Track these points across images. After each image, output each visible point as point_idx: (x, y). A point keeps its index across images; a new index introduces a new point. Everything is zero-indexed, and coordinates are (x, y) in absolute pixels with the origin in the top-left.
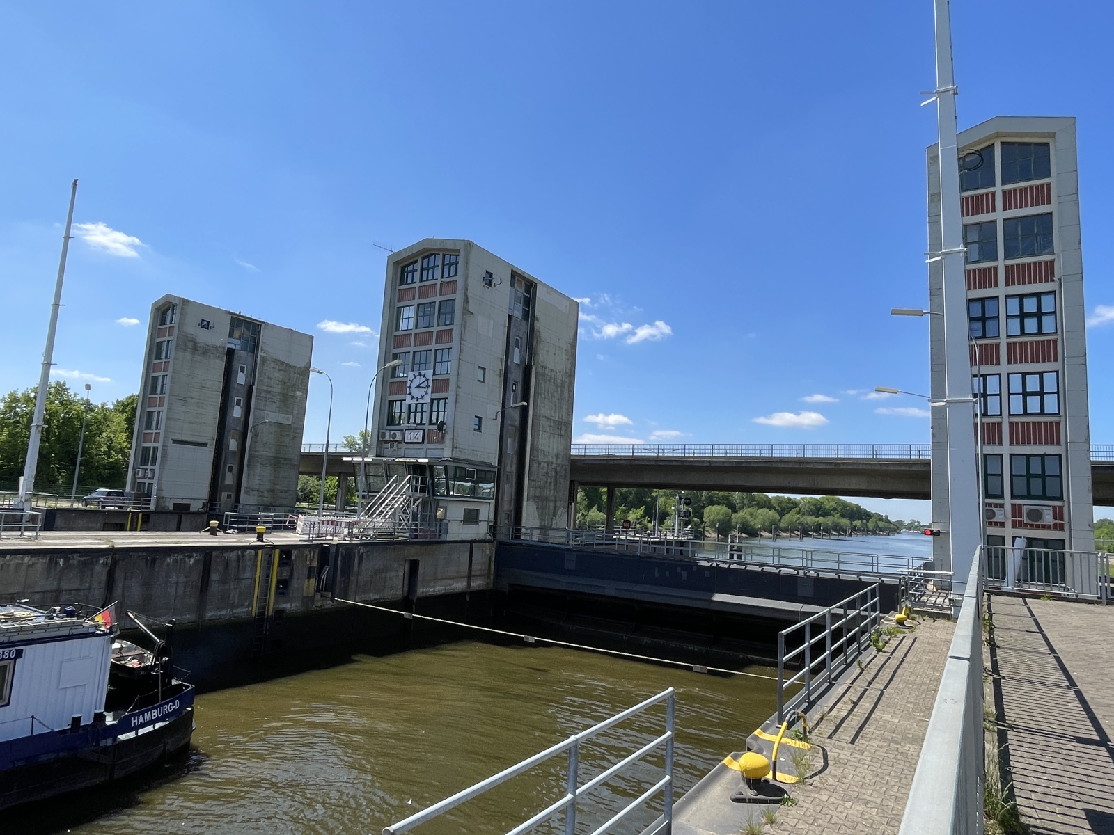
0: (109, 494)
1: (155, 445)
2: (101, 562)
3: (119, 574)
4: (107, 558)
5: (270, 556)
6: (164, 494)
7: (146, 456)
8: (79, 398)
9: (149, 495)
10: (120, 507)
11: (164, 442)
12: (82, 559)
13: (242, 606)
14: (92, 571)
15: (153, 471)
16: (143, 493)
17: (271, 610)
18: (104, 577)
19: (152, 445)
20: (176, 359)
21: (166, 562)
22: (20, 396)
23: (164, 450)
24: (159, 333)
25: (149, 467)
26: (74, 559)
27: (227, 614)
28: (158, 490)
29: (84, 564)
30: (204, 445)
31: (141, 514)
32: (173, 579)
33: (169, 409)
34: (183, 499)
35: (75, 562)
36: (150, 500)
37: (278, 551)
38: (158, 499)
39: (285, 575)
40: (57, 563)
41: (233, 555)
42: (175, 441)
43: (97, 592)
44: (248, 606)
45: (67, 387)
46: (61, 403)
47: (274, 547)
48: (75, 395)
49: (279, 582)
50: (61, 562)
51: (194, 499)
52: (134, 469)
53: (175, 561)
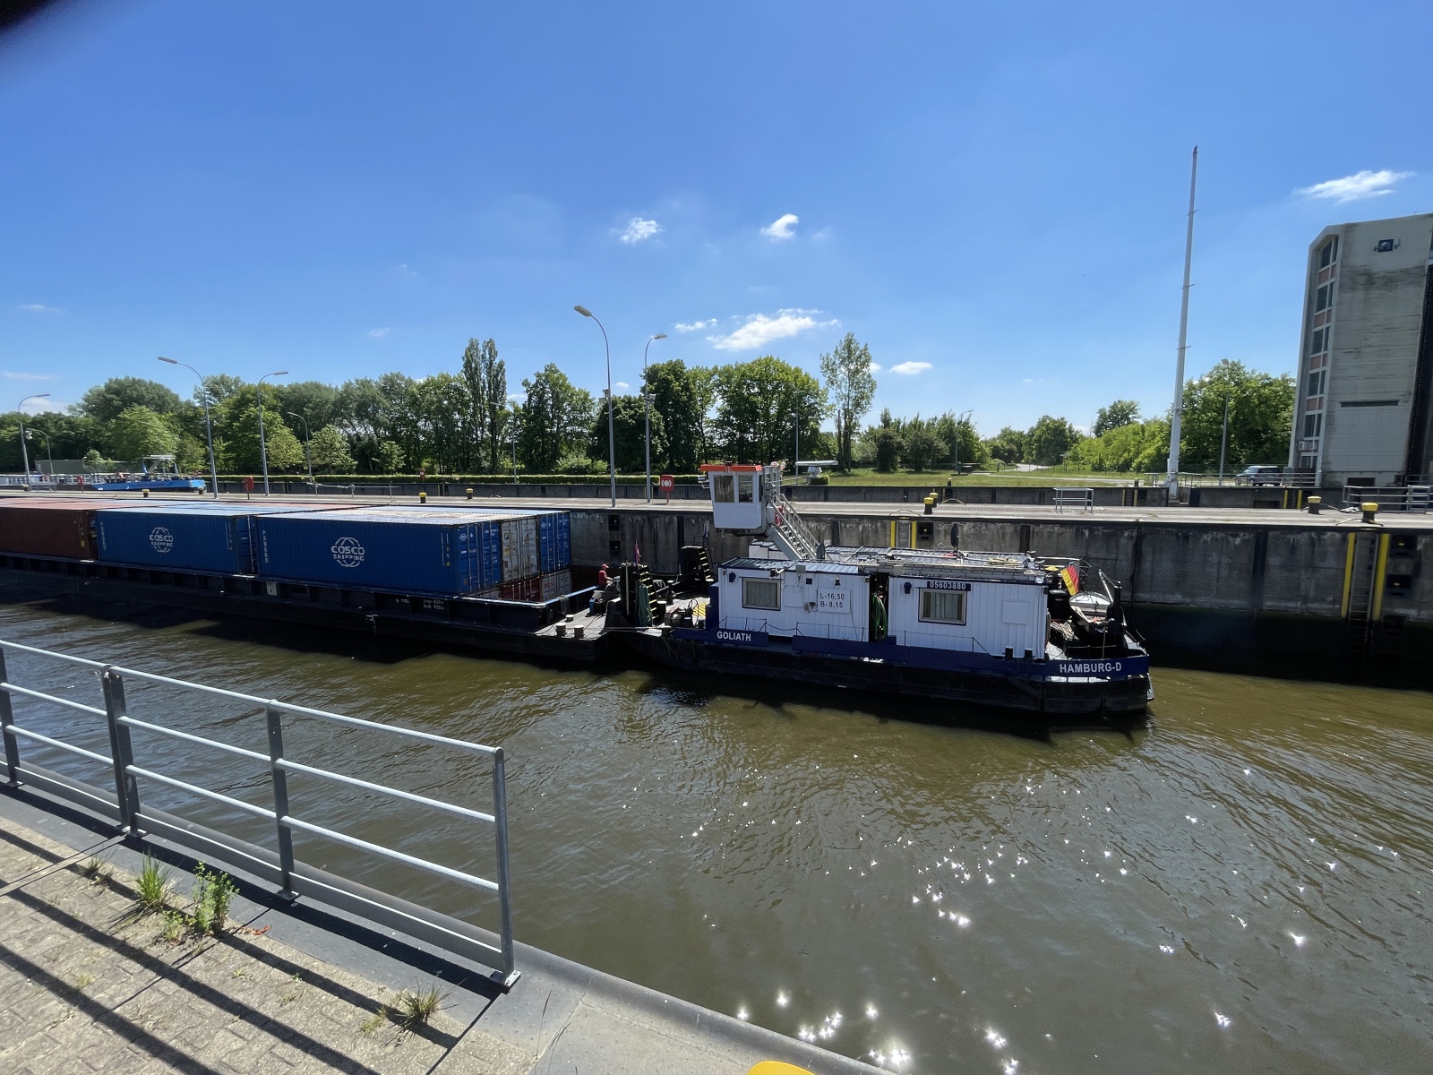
0: (1260, 471)
1: (1319, 412)
2: (1126, 534)
3: (1146, 548)
4: (1132, 532)
5: (1373, 542)
6: (1333, 468)
7: (1310, 426)
8: (1257, 374)
9: (1314, 470)
10: (1275, 484)
11: (1328, 407)
12: (1107, 531)
13: (1323, 601)
14: (1118, 542)
15: (1317, 441)
16: (1306, 468)
17: (1377, 612)
18: (1130, 549)
19: (1316, 412)
20: (1340, 303)
21: (1201, 540)
22: (1196, 382)
23: (1330, 414)
24: (1320, 278)
25: (1314, 438)
26: (1098, 530)
27: (1296, 608)
28: (1323, 463)
29: (1109, 536)
30: (1395, 403)
31: (1300, 492)
32: (1214, 558)
33: (1333, 367)
34: (1361, 472)
35: (1100, 533)
36: (1315, 476)
37: (1386, 538)
38: (1324, 475)
39: (1404, 568)
40: (1083, 534)
41: (1303, 537)
42: (1344, 404)
43: (1124, 563)
44: (1333, 602)
45: (1242, 365)
46: (1237, 384)
47: (1381, 531)
48: (1253, 372)
49: (1390, 579)
50: (1087, 533)
51: (1380, 472)
52: (1297, 441)
53: (1215, 540)
